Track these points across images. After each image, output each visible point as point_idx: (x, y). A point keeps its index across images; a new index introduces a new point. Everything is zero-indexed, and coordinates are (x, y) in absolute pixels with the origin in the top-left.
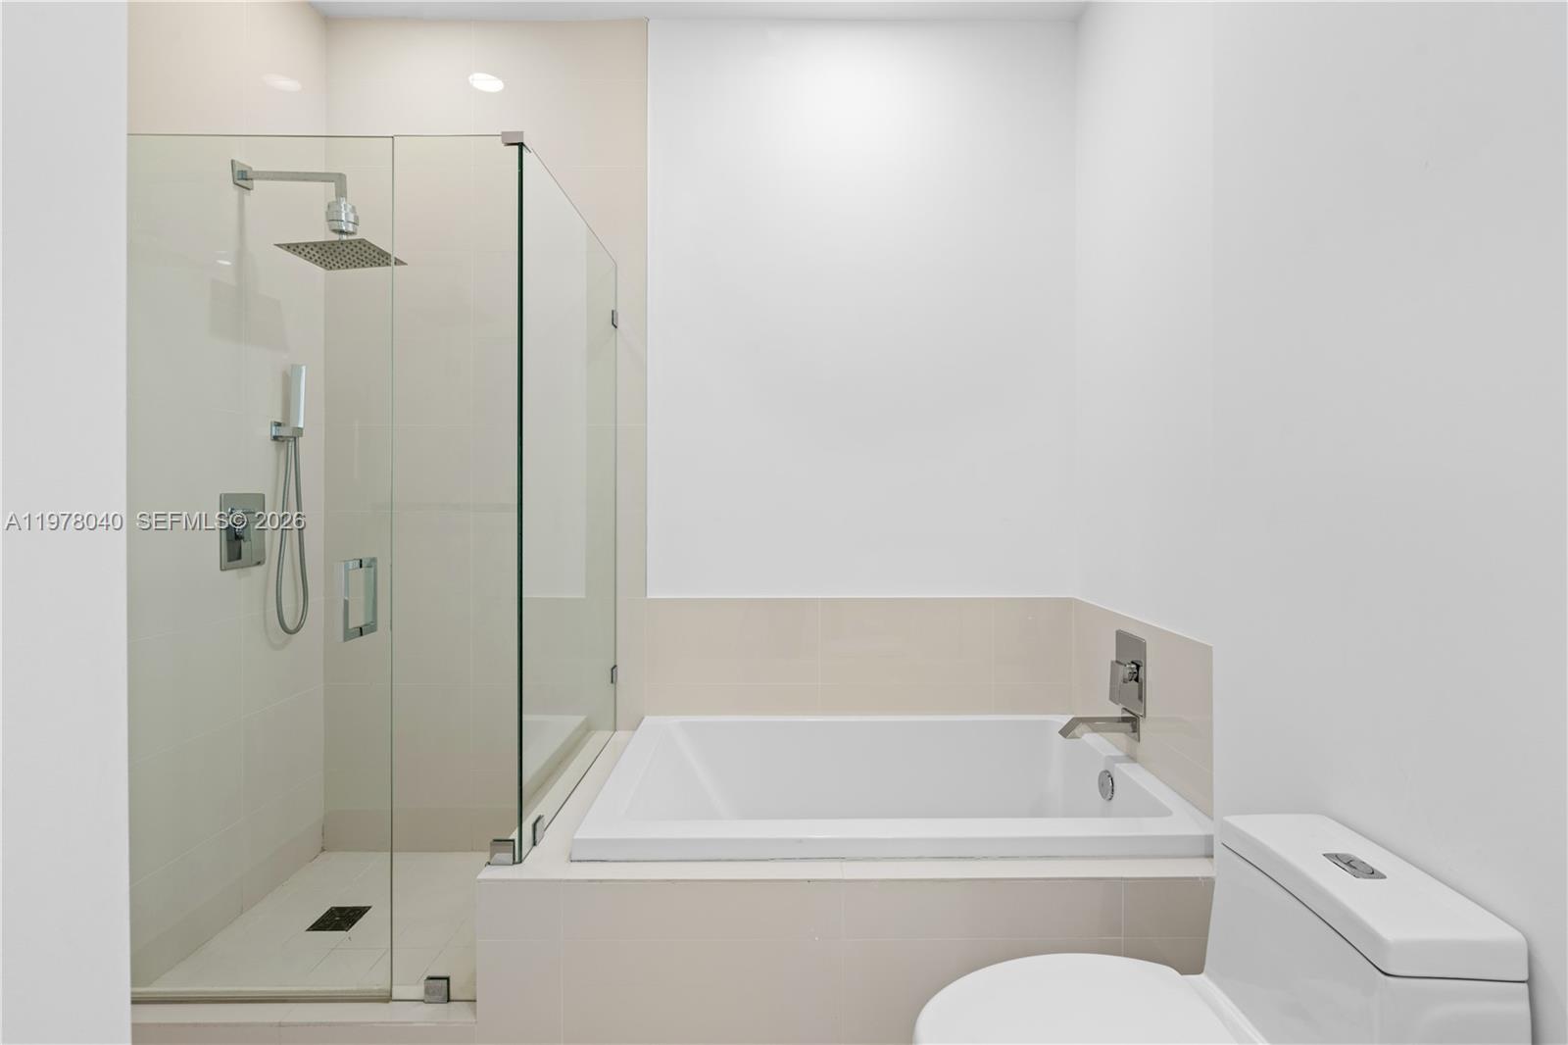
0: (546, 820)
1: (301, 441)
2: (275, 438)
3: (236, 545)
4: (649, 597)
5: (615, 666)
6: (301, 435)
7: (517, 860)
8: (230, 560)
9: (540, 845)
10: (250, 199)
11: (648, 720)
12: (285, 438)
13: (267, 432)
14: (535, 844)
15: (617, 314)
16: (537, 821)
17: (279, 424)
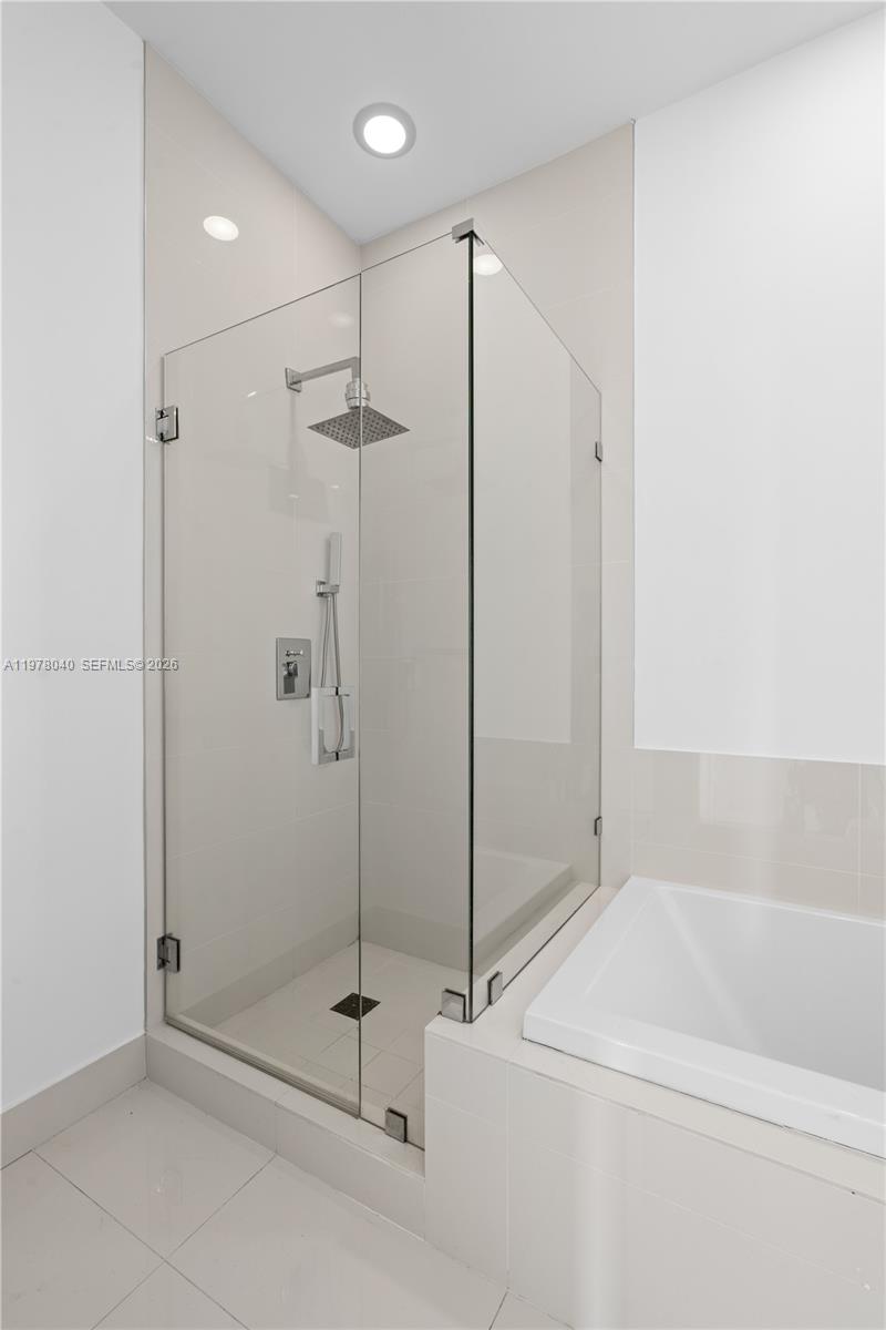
0: (505, 979)
1: (338, 596)
2: (321, 594)
3: (290, 681)
4: (636, 747)
5: (600, 818)
6: (338, 592)
7: (468, 1018)
8: (286, 692)
9: (496, 1005)
10: (300, 398)
11: (633, 880)
12: (326, 595)
13: (313, 589)
14: (490, 1003)
15: (601, 447)
16: (494, 978)
17: (323, 583)
